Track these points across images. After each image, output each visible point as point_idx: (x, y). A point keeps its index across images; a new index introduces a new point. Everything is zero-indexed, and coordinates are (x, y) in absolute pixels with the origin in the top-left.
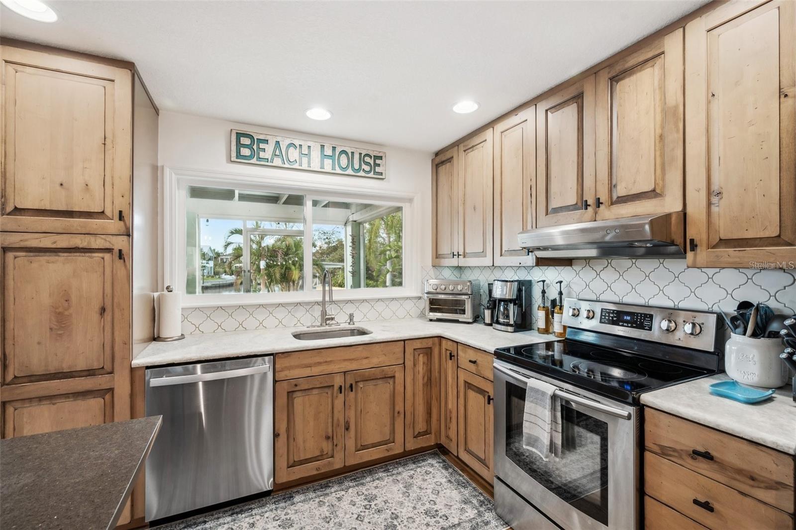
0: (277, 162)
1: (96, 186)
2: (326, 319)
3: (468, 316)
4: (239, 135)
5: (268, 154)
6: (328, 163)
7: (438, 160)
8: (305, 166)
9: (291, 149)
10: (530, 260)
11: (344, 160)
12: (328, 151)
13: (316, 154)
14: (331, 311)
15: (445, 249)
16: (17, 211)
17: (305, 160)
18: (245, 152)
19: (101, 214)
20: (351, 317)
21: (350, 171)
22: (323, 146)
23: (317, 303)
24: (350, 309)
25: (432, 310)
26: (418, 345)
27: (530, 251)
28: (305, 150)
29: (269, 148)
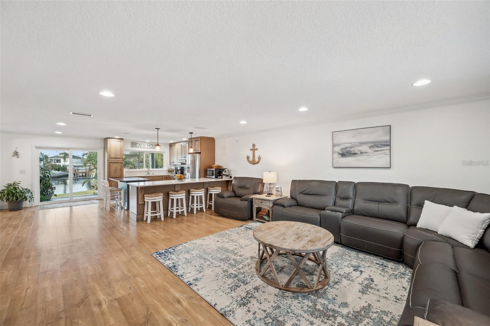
0: (139, 147)
1: (119, 155)
2: (148, 173)
3: (174, 173)
4: (133, 143)
5: (138, 146)
6: (149, 147)
7: (170, 145)
8: (144, 147)
9: (142, 145)
10: (180, 164)
11: (152, 146)
12: (149, 145)
13: (146, 145)
14: (149, 172)
15: (171, 162)
16: (111, 158)
17: (144, 146)
18: (134, 146)
19: (120, 158)
20: (153, 173)
21: (153, 148)
22: (148, 144)
23: (147, 171)
24: (153, 172)
25: (168, 172)
26: (164, 176)
27: (180, 162)
28: (144, 145)
29: (138, 145)
